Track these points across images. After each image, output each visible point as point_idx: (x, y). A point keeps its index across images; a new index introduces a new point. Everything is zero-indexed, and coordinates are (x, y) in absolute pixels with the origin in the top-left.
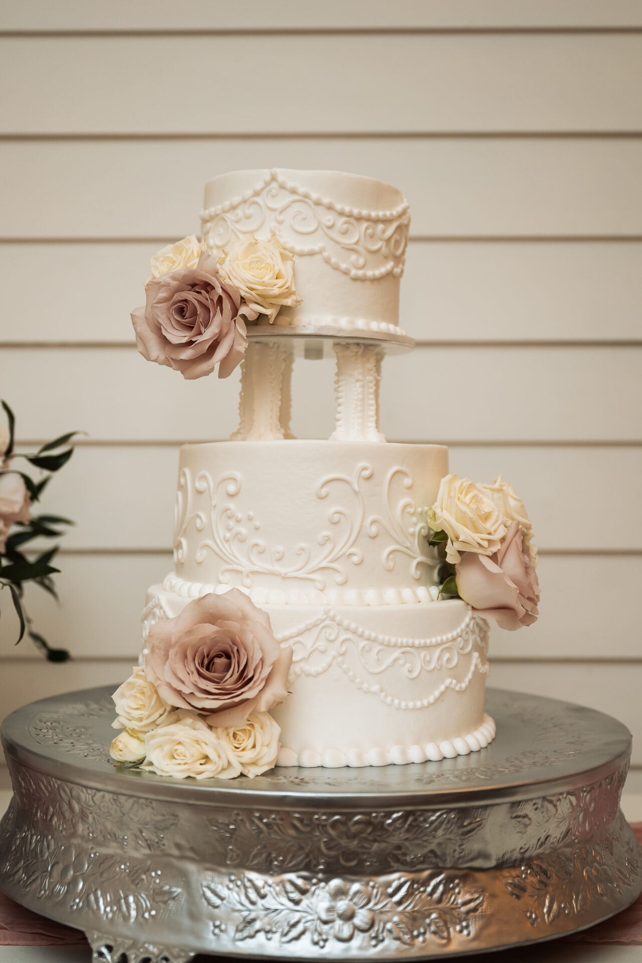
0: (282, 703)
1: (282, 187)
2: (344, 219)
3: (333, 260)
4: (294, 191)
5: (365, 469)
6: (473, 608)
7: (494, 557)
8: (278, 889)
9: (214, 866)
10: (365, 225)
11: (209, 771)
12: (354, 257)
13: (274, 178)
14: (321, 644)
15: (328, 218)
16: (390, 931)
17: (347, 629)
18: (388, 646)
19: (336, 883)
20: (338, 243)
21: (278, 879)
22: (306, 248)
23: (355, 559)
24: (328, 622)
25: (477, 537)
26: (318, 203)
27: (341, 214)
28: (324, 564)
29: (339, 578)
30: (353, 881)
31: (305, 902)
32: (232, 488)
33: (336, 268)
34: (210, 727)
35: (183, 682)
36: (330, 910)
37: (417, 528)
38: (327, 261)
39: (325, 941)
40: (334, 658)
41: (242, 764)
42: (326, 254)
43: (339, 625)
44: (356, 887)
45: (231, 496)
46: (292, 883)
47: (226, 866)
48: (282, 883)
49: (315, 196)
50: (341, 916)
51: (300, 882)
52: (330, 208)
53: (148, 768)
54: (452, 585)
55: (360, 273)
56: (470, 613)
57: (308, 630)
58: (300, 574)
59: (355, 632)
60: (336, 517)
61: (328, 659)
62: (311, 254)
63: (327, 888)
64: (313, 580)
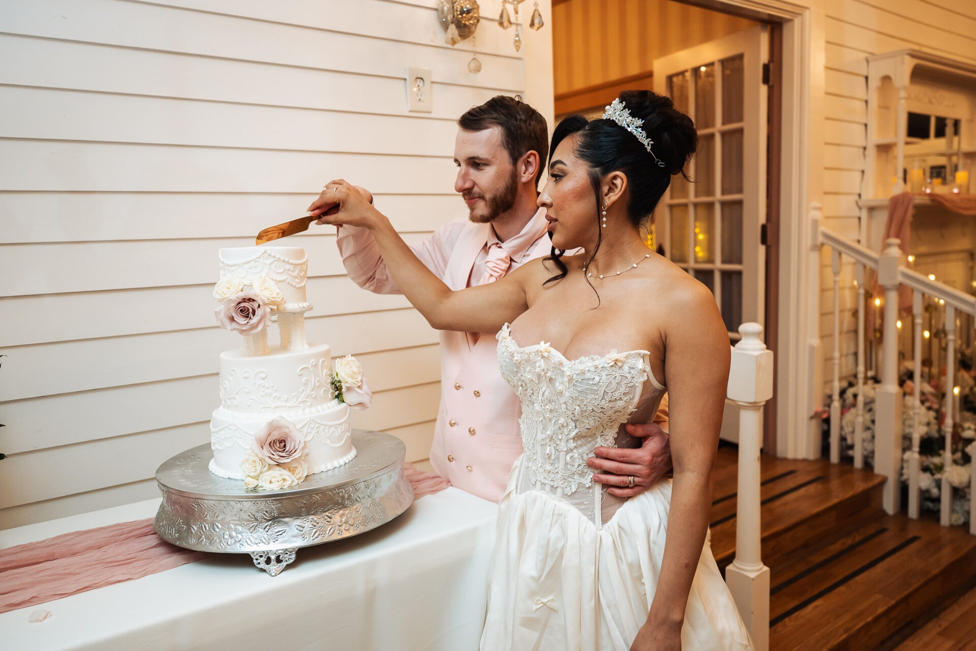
0: (308, 455)
1: (269, 255)
2: (293, 266)
3: (291, 282)
4: (274, 257)
5: (313, 362)
6: (350, 405)
7: (359, 387)
8: (322, 519)
9: (298, 517)
10: (299, 266)
11: (287, 484)
12: (297, 280)
13: (265, 252)
14: (309, 430)
15: (288, 267)
16: (360, 523)
17: (318, 423)
18: (331, 426)
19: (341, 512)
20: (291, 275)
21: (322, 516)
22: (281, 279)
23: (314, 396)
24: (311, 421)
25: (353, 381)
26: (284, 261)
27: (292, 264)
28: (303, 400)
29: (309, 404)
30: (346, 510)
31: (332, 520)
32: (263, 375)
33: (292, 285)
34: (284, 469)
35: (273, 455)
36: (341, 521)
37: (329, 380)
38: (289, 283)
39: (342, 532)
40: (314, 434)
41: (297, 479)
42: (288, 280)
43: (315, 422)
44: (347, 512)
45: (263, 379)
46: (327, 516)
47: (302, 516)
48: (323, 517)
49: (282, 258)
50: (344, 523)
51: (329, 515)
52: (288, 262)
53: (261, 489)
54: (342, 398)
55: (299, 286)
56: (349, 407)
57: (305, 425)
58: (295, 405)
59: (320, 424)
60: (306, 382)
61: (312, 435)
62: (283, 281)
63: (339, 514)
64: (299, 406)
